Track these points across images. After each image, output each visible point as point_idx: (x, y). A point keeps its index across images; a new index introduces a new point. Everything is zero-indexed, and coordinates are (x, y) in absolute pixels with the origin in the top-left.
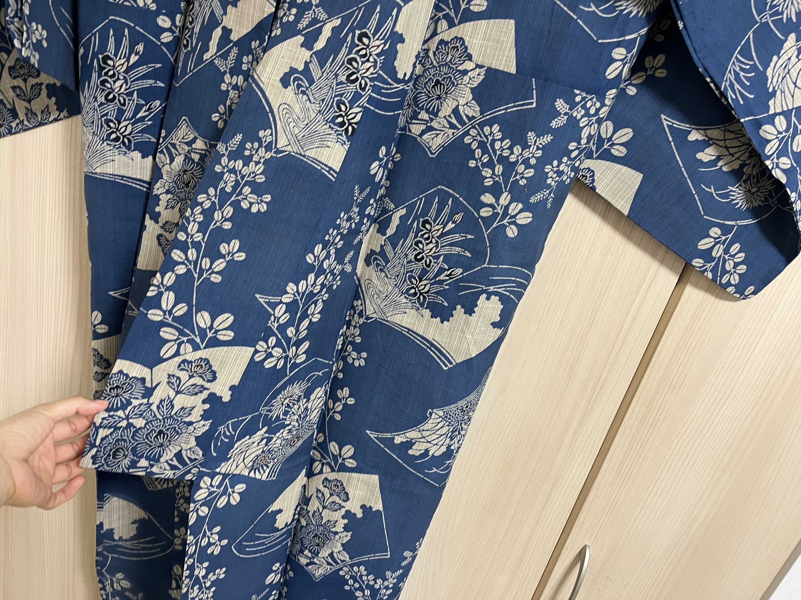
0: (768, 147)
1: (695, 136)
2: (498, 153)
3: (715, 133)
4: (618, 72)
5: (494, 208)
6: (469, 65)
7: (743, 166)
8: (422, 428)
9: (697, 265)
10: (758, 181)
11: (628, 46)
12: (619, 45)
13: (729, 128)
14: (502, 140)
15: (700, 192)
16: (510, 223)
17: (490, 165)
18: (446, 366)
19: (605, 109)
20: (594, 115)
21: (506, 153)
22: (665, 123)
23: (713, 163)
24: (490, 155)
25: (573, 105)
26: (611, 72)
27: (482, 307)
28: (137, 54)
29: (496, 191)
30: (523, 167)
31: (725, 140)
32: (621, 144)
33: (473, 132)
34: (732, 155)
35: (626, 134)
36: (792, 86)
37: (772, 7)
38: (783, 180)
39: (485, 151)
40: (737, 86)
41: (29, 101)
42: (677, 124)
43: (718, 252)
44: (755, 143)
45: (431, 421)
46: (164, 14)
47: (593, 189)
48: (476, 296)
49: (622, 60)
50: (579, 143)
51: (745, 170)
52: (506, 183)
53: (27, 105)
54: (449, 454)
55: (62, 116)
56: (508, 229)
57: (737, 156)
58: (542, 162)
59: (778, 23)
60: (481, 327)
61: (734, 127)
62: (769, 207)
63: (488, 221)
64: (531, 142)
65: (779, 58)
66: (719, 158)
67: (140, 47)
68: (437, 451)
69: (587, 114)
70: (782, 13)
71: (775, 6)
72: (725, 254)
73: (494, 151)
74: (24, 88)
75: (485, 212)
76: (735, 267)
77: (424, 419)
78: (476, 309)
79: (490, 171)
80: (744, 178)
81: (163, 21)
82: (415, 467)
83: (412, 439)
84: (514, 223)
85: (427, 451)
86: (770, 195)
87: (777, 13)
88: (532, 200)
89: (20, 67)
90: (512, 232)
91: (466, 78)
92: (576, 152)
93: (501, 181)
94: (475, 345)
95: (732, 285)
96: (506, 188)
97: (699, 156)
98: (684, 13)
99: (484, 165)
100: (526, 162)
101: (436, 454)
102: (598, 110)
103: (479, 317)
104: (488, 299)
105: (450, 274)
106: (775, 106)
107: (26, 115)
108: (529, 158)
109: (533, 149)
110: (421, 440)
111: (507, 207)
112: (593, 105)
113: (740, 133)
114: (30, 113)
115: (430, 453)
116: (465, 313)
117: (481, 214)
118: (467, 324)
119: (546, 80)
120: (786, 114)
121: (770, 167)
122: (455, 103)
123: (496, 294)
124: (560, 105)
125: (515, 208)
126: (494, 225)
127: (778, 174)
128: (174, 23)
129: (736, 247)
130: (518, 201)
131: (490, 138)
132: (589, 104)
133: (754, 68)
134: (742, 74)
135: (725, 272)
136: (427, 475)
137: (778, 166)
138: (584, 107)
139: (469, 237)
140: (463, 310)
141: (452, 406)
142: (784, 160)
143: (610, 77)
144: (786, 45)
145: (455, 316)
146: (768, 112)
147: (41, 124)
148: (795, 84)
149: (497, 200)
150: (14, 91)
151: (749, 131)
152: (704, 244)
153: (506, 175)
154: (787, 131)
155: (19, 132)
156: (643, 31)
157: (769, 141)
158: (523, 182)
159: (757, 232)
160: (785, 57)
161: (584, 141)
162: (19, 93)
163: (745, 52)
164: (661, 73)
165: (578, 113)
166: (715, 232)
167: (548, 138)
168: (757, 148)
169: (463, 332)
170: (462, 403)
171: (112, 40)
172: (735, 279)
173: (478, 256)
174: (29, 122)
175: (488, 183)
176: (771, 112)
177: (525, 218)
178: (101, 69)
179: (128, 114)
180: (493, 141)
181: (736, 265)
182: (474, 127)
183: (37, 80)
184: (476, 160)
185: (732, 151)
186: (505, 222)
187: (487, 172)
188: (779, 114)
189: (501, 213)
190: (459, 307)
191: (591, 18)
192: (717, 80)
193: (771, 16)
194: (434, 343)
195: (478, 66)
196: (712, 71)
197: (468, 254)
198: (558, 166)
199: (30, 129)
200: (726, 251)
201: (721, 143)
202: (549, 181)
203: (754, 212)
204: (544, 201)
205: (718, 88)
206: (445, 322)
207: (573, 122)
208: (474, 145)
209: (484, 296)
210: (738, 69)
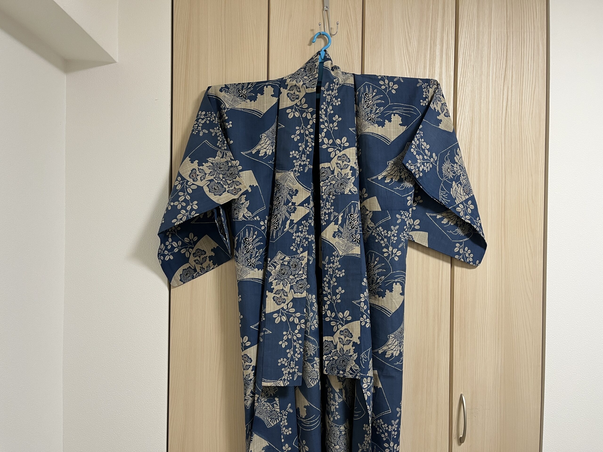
0: (461, 214)
1: (438, 217)
2: (384, 235)
3: (444, 214)
4: (410, 203)
5: (388, 253)
6: (368, 212)
7: (457, 222)
8: (387, 344)
9: (457, 258)
10: (464, 226)
11: (411, 195)
12: (408, 196)
13: (448, 212)
14: (383, 231)
15: (447, 233)
16: (395, 256)
17: (382, 239)
18: (389, 315)
19: (410, 214)
20: (408, 217)
21: (386, 234)
22: (428, 215)
23: (448, 223)
24: (381, 237)
25: (401, 215)
26: (409, 204)
27: (395, 288)
28: (255, 235)
29: (387, 247)
30: (393, 237)
31: (448, 216)
32: (417, 225)
33: (374, 231)
34: (452, 219)
35: (417, 222)
36: (460, 195)
37: (445, 176)
38: (470, 222)
39: (379, 236)
40: (444, 199)
41: (202, 264)
42: (432, 215)
43: (461, 251)
44: (456, 214)
45: (390, 340)
46: (262, 221)
47: (414, 241)
48: (392, 285)
49: (410, 200)
50: (407, 226)
51: (458, 223)
52: (389, 243)
53: (201, 266)
54: (401, 354)
55: (215, 266)
56: (395, 258)
57: (454, 219)
58: (398, 234)
59: (448, 180)
60: (397, 296)
61: (449, 211)
62: (471, 233)
63: (388, 257)
64: (393, 229)
65: (453, 189)
66: (448, 222)
67: (256, 233)
68: (396, 354)
69: (406, 217)
70: (448, 177)
71: (446, 175)
72: (464, 251)
73: (382, 235)
74: (199, 260)
75: (386, 255)
76: (469, 255)
77: (387, 340)
78: (393, 289)
79: (383, 241)
80: (459, 225)
81: (262, 223)
82: (389, 363)
83: (385, 350)
84: (396, 256)
85: (392, 354)
86: (469, 229)
87: (447, 177)
88: (399, 247)
89: (198, 252)
90: (396, 259)
91: (368, 216)
92: (407, 229)
93: (388, 243)
94: (397, 303)
95: (471, 262)
96: (390, 245)
97: (442, 222)
98: (421, 184)
99: (380, 240)
100: (393, 235)
101: (396, 355)
102: (409, 215)
103: (395, 292)
104: (396, 284)
105: (381, 279)
106: (457, 202)
107: (200, 270)
108: (394, 234)
109: (394, 231)
110: (389, 350)
111: (392, 251)
112: (407, 214)
113: (452, 213)
114: (202, 269)
115: (394, 355)
116: (390, 292)
117: (385, 256)
118: (392, 296)
119: (391, 210)
120: (462, 203)
121: (464, 219)
122: (367, 224)
123: (398, 282)
124: (398, 216)
125: (395, 251)
126: (390, 258)
127: (467, 221)
128: (265, 223)
129: (466, 248)
130: (395, 248)
131: (380, 231)
132: (406, 214)
133: (447, 193)
134: (444, 195)
135: (467, 258)
136: (395, 366)
137: (466, 219)
138: (404, 215)
139: (383, 264)
140: (389, 291)
141: (396, 331)
142: (467, 216)
143: (409, 205)
144: (453, 185)
145: (387, 294)
146: (456, 204)
147: (207, 272)
148: (460, 194)
149: (388, 250)
150: (195, 262)
151: (453, 211)
152: (456, 250)
153: (389, 241)
154: (464, 208)
155: (196, 277)
156: (413, 191)
157: (460, 212)
158: (395, 242)
159: (471, 242)
160: (454, 188)
161: (408, 225)
162: (197, 262)
163: (442, 189)
164: (421, 201)
165: (404, 217)
166: (458, 245)
167: (398, 227)
168: (457, 215)
169: (391, 299)
170: (399, 330)
171: (247, 232)
172: (471, 260)
173: (388, 270)
174: (201, 272)
175: (384, 245)
176: (457, 204)
177: (399, 253)
178: (244, 242)
179: (253, 256)
180: (381, 232)
181: (469, 254)
182: (374, 230)
183: (205, 256)
184: (378, 239)
185: (452, 218)
186: (393, 256)
187: (382, 242)
188: (460, 204)
189: (391, 253)
190: (387, 290)
191: (398, 191)
192: (437, 199)
193: (446, 178)
194: (382, 307)
195: (370, 212)
196: (435, 197)
197: (385, 270)
198: (403, 234)
199: (202, 274)
200: (464, 250)
201: (447, 217)
202: (402, 240)
203: (467, 236)
204: (403, 246)
205: (439, 201)
206: (384, 298)
207: (403, 220)
208: (376, 235)
209: (395, 283)
210: (442, 194)
